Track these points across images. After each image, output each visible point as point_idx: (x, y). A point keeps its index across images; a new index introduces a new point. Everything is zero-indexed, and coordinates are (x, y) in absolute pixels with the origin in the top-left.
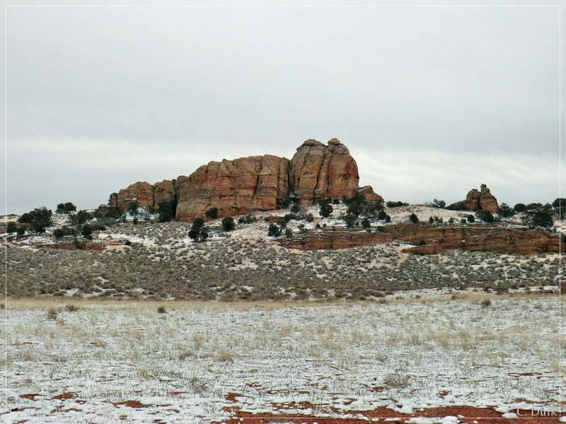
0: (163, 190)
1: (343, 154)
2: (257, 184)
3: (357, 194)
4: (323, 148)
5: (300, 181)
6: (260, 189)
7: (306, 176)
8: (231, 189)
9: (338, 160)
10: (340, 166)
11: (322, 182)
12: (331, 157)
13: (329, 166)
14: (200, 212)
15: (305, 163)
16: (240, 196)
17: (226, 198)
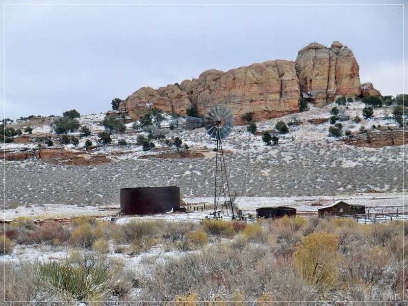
0: (181, 96)
1: (348, 56)
2: (281, 88)
3: (362, 91)
4: (327, 51)
5: (312, 83)
6: (286, 93)
7: (317, 78)
8: (261, 94)
9: (344, 62)
10: (346, 68)
11: (332, 83)
12: (337, 59)
13: (336, 67)
14: (234, 116)
15: (314, 65)
16: (270, 100)
17: (257, 102)
